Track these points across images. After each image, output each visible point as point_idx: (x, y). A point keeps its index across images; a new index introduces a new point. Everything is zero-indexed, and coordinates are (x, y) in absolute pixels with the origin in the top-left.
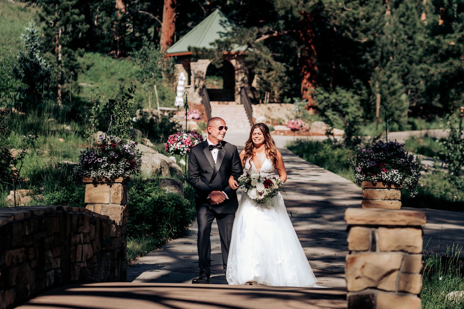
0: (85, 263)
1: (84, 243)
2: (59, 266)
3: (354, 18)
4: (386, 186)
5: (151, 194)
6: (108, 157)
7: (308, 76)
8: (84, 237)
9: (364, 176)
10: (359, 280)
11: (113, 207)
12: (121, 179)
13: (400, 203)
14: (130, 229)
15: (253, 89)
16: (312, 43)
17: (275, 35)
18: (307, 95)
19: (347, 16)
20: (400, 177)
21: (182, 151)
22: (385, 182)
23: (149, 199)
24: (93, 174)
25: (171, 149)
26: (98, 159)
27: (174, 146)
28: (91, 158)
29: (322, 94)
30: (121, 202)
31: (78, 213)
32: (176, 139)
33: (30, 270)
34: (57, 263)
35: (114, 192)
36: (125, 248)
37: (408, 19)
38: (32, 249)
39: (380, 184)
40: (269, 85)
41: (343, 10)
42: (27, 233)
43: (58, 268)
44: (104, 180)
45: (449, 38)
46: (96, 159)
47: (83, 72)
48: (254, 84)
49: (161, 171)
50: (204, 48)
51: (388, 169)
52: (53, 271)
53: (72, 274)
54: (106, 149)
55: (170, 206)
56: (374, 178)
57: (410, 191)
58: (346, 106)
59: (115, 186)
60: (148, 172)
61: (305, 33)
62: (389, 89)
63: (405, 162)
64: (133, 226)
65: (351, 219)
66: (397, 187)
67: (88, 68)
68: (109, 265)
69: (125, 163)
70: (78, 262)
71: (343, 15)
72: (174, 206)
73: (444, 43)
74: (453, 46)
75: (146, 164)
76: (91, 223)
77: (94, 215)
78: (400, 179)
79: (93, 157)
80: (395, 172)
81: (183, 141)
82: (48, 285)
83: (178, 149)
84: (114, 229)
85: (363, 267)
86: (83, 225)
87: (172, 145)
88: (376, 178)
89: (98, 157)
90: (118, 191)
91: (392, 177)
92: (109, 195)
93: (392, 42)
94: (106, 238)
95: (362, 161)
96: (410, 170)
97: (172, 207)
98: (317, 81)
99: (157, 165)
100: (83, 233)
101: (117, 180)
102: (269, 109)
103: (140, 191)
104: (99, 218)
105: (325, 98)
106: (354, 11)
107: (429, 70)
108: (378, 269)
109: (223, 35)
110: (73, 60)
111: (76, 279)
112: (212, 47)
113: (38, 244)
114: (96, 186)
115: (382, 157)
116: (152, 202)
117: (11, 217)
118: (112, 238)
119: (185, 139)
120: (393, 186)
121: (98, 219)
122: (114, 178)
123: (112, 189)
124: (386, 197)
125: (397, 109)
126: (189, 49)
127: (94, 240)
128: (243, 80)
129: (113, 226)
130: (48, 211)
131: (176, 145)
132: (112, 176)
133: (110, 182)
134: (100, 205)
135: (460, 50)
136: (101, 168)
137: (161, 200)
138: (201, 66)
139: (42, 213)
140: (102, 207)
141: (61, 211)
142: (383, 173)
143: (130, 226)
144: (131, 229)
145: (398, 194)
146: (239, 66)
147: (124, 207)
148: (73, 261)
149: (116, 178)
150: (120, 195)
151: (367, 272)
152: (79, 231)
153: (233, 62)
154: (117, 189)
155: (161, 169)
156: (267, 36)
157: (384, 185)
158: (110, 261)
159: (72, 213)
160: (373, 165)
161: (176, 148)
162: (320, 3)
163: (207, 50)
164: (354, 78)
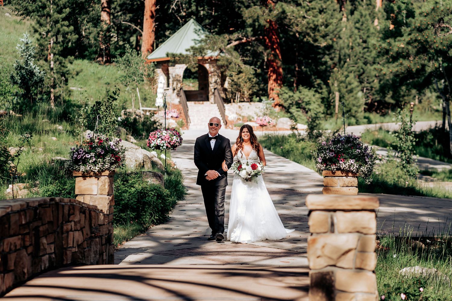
0: (77, 248)
1: (75, 230)
2: (53, 251)
3: (314, 25)
5: (135, 185)
6: (96, 153)
7: (274, 77)
8: (75, 225)
9: (325, 165)
10: (319, 259)
11: (101, 198)
12: (107, 173)
13: (357, 189)
14: (116, 217)
15: (225, 90)
16: (277, 48)
17: (244, 41)
18: (273, 94)
19: (308, 23)
20: (356, 166)
21: (162, 147)
22: (343, 171)
23: (133, 189)
24: (82, 168)
25: (152, 145)
26: (86, 155)
28: (80, 154)
29: (287, 94)
30: (108, 193)
31: (69, 204)
32: (157, 136)
33: (27, 255)
34: (51, 249)
35: (101, 184)
36: (111, 234)
37: (362, 25)
38: (28, 236)
39: (339, 173)
40: (240, 86)
41: (304, 17)
42: (23, 222)
43: (52, 253)
44: (92, 174)
45: (399, 41)
46: (85, 155)
47: (73, 77)
48: (226, 85)
49: (144, 165)
50: (181, 54)
51: (345, 159)
52: (47, 256)
53: (64, 258)
54: (94, 146)
55: (152, 195)
56: (333, 167)
57: (366, 178)
58: (308, 103)
59: (102, 178)
60: (132, 166)
61: (270, 39)
62: (347, 87)
63: (361, 153)
64: (119, 214)
65: (312, 204)
66: (354, 175)
67: (77, 74)
68: (98, 250)
69: (111, 158)
70: (70, 247)
71: (304, 22)
72: (155, 195)
73: (394, 45)
74: (403, 48)
75: (130, 158)
76: (81, 212)
77: (83, 205)
78: (356, 168)
79: (82, 153)
80: (352, 161)
81: (163, 137)
82: (43, 269)
83: (159, 144)
84: (101, 217)
85: (323, 247)
86: (73, 214)
87: (153, 141)
88: (335, 168)
89: (87, 153)
90: (105, 183)
91: (350, 166)
92: (97, 187)
93: (348, 46)
94: (94, 225)
95: (322, 152)
96: (365, 160)
97: (154, 197)
98: (283, 81)
99: (140, 160)
100: (74, 221)
101: (103, 174)
102: (240, 107)
103: (125, 183)
104: (88, 207)
105: (290, 97)
106: (314, 19)
107: (381, 70)
108: (336, 249)
109: (197, 42)
110: (63, 66)
111: (69, 263)
112: (188, 53)
113: (33, 232)
114: (85, 179)
115: (340, 149)
116: (136, 193)
117: (8, 208)
118: (100, 225)
120: (350, 174)
121: (87, 209)
122: (101, 171)
123: (99, 181)
124: (344, 184)
125: (354, 105)
126: (167, 55)
127: (84, 227)
128: (216, 82)
129: (100, 215)
130: (42, 202)
131: (156, 141)
132: (99, 170)
133: (97, 175)
134: (89, 196)
135: (409, 51)
136: (90, 163)
137: (144, 191)
138: (178, 70)
139: (37, 204)
140: (91, 198)
141: (54, 202)
142: (341, 162)
143: (116, 214)
144: (118, 217)
145: (354, 181)
146: (212, 70)
147: (110, 198)
148: (65, 246)
149: (103, 171)
150: (107, 187)
151: (327, 251)
152: (70, 219)
153: (207, 66)
154: (103, 182)
155: (143, 162)
156: (237, 43)
157: (343, 174)
158: (99, 246)
159: (63, 204)
160: (332, 156)
161: (156, 143)
162: (284, 12)
163: (183, 56)
164: (315, 79)
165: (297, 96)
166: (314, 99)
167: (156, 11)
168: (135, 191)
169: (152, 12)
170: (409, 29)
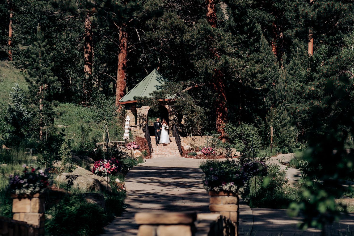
3: (252, 73)
4: (226, 194)
5: (75, 204)
6: (28, 179)
7: (221, 114)
9: (210, 187)
11: (33, 215)
12: (38, 195)
13: (236, 206)
15: (182, 126)
16: (223, 91)
17: (195, 86)
18: (220, 129)
19: (247, 71)
20: (235, 187)
21: (104, 173)
22: (225, 191)
23: (73, 208)
24: (17, 192)
25: (96, 171)
26: (21, 181)
27: (98, 169)
29: (231, 128)
30: (39, 211)
32: (99, 164)
35: (33, 204)
39: (222, 193)
40: (193, 122)
41: (244, 67)
44: (26, 196)
45: (310, 85)
46: (19, 181)
48: (183, 122)
49: (94, 187)
50: (145, 98)
51: (226, 182)
54: (27, 173)
58: (248, 136)
59: (34, 199)
60: (84, 189)
61: (217, 84)
63: (239, 177)
65: (140, 220)
66: (234, 195)
67: (61, 114)
69: (40, 183)
71: (244, 71)
72: (91, 213)
73: (307, 88)
74: (314, 90)
76: (9, 227)
78: (235, 189)
79: (17, 179)
80: (231, 184)
81: (105, 165)
83: (101, 171)
84: (31, 230)
87: (96, 169)
88: (218, 189)
89: (21, 179)
91: (230, 188)
92: (29, 206)
95: (209, 177)
96: (242, 182)
98: (227, 118)
99: (91, 183)
101: (35, 196)
102: (193, 139)
103: (67, 202)
105: (233, 130)
106: (251, 68)
109: (159, 88)
110: (50, 109)
112: (151, 96)
114: (20, 200)
115: (223, 174)
119: (105, 164)
120: (231, 194)
122: (33, 194)
123: (31, 202)
124: (226, 202)
126: (135, 98)
128: (174, 120)
131: (99, 168)
132: (31, 193)
133: (30, 197)
134: (23, 214)
135: (318, 93)
136: (23, 187)
137: (82, 209)
138: (144, 110)
140: (25, 215)
142: (223, 185)
145: (235, 199)
146: (171, 109)
147: (41, 215)
150: (37, 206)
153: (167, 107)
154: (35, 202)
155: (94, 185)
156: (190, 88)
157: (225, 194)
160: (216, 179)
161: (99, 170)
162: (227, 62)
163: (147, 99)
164: (255, 116)
165: (239, 129)
166: (253, 132)
167: (126, 63)
168: (75, 209)
169: (123, 64)
170: (318, 75)
